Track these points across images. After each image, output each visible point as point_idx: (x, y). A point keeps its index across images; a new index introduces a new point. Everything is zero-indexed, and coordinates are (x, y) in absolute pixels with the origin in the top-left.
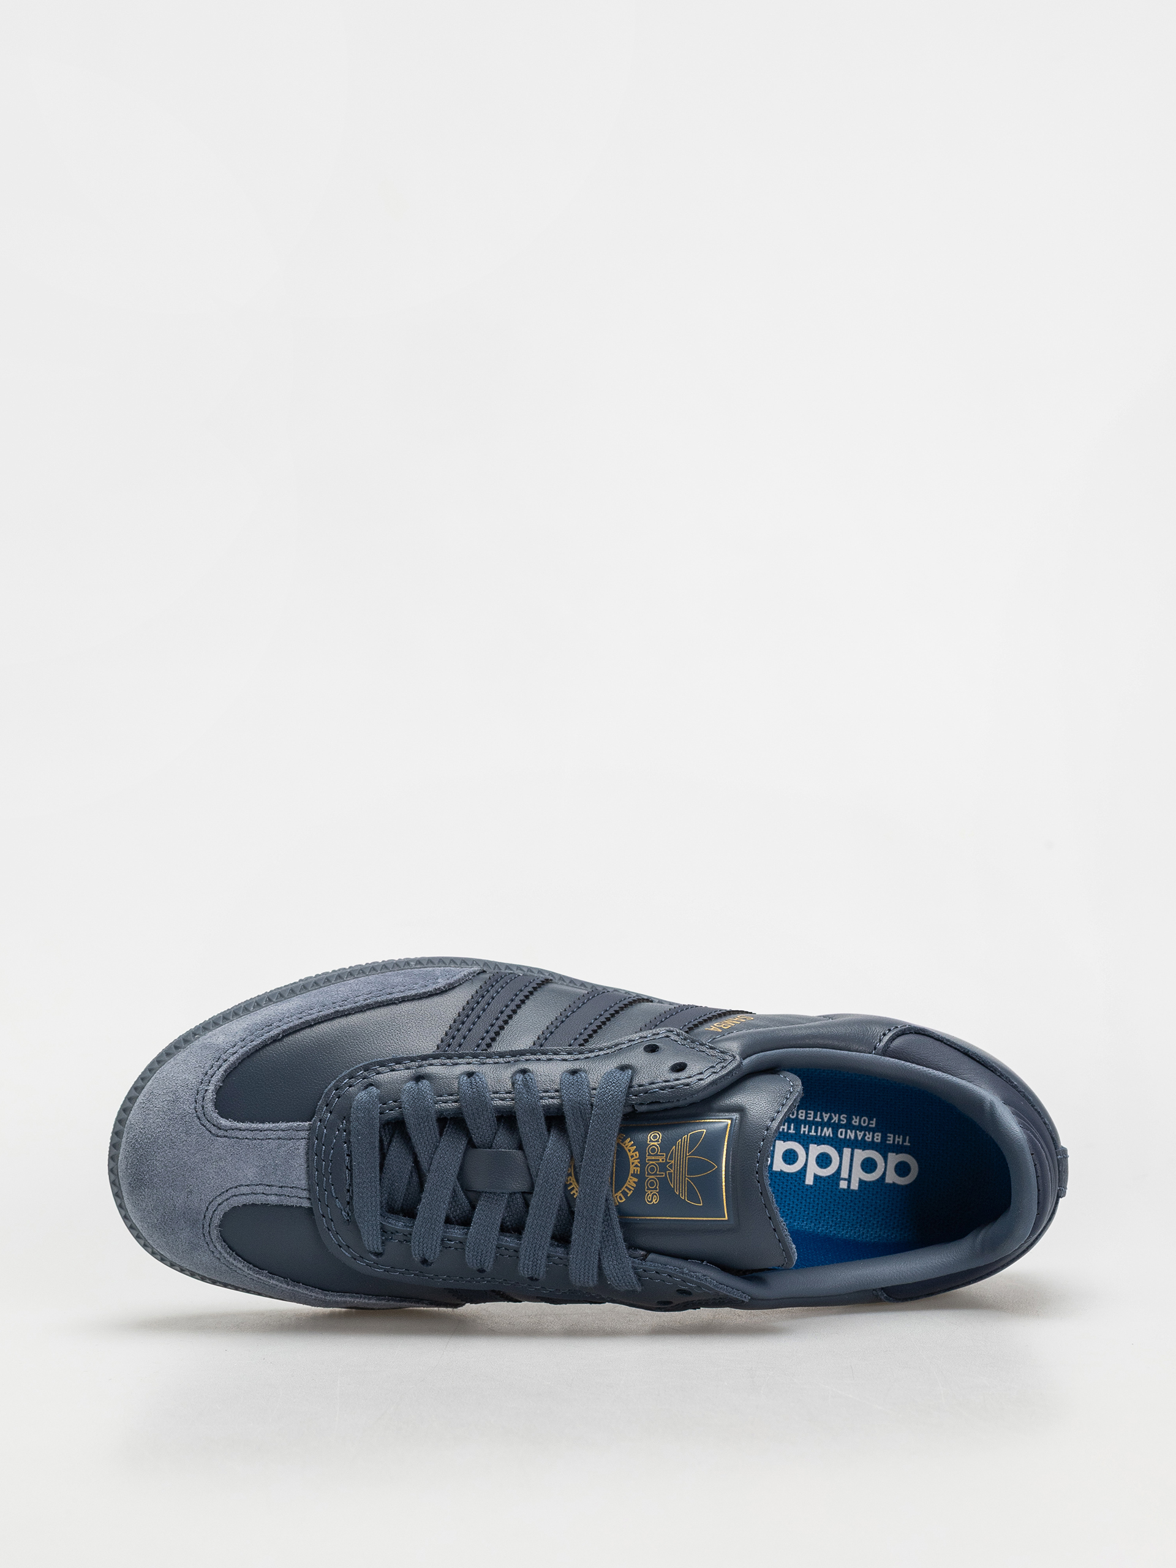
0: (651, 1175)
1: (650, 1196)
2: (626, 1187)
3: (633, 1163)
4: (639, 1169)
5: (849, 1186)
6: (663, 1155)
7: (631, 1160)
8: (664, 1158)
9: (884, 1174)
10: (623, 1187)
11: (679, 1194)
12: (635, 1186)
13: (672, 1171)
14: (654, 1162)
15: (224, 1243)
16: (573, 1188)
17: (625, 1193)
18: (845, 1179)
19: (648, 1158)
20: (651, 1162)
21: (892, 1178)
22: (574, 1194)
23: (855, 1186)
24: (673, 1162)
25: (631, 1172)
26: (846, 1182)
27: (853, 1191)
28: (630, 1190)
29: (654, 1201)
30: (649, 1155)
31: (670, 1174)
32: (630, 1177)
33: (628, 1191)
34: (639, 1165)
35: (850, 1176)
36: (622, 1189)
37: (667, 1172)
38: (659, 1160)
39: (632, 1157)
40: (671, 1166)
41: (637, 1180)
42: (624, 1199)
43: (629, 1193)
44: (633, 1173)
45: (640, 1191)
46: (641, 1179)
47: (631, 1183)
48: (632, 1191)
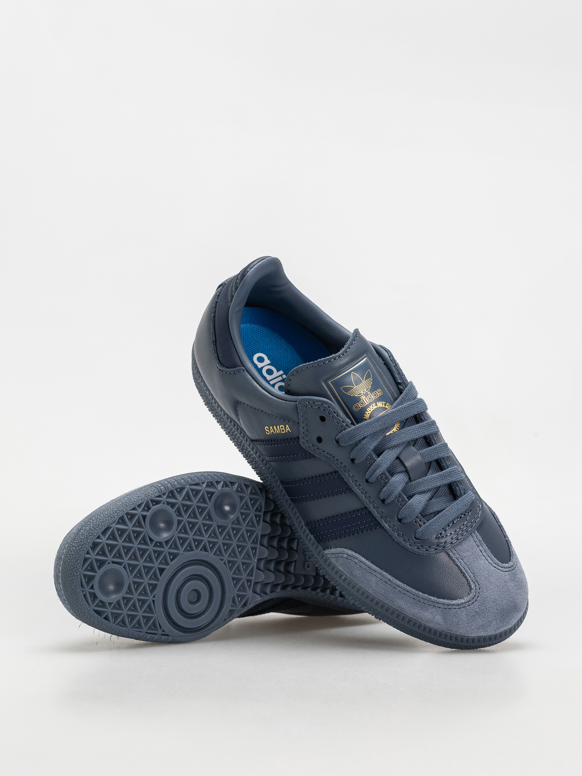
0: (372, 398)
1: (379, 393)
2: (383, 405)
4: (373, 404)
5: (283, 374)
6: (362, 397)
7: (372, 410)
9: (268, 365)
11: (371, 382)
12: (380, 402)
13: (365, 390)
14: (367, 400)
15: (511, 559)
16: (397, 427)
17: (385, 405)
18: (282, 377)
20: (368, 401)
21: (267, 361)
22: (399, 426)
23: (281, 372)
24: (361, 392)
25: (376, 407)
26: (283, 376)
27: (284, 372)
28: (383, 403)
29: (380, 391)
30: (365, 404)
31: (367, 390)
32: (378, 406)
33: (384, 404)
34: (372, 405)
35: (279, 376)
36: (384, 406)
37: (367, 392)
38: (365, 398)
39: (370, 411)
40: (364, 392)
41: (377, 402)
42: (387, 404)
43: (384, 403)
44: (376, 406)
45: (381, 399)
46: (376, 401)
47: (380, 404)
48: (383, 402)
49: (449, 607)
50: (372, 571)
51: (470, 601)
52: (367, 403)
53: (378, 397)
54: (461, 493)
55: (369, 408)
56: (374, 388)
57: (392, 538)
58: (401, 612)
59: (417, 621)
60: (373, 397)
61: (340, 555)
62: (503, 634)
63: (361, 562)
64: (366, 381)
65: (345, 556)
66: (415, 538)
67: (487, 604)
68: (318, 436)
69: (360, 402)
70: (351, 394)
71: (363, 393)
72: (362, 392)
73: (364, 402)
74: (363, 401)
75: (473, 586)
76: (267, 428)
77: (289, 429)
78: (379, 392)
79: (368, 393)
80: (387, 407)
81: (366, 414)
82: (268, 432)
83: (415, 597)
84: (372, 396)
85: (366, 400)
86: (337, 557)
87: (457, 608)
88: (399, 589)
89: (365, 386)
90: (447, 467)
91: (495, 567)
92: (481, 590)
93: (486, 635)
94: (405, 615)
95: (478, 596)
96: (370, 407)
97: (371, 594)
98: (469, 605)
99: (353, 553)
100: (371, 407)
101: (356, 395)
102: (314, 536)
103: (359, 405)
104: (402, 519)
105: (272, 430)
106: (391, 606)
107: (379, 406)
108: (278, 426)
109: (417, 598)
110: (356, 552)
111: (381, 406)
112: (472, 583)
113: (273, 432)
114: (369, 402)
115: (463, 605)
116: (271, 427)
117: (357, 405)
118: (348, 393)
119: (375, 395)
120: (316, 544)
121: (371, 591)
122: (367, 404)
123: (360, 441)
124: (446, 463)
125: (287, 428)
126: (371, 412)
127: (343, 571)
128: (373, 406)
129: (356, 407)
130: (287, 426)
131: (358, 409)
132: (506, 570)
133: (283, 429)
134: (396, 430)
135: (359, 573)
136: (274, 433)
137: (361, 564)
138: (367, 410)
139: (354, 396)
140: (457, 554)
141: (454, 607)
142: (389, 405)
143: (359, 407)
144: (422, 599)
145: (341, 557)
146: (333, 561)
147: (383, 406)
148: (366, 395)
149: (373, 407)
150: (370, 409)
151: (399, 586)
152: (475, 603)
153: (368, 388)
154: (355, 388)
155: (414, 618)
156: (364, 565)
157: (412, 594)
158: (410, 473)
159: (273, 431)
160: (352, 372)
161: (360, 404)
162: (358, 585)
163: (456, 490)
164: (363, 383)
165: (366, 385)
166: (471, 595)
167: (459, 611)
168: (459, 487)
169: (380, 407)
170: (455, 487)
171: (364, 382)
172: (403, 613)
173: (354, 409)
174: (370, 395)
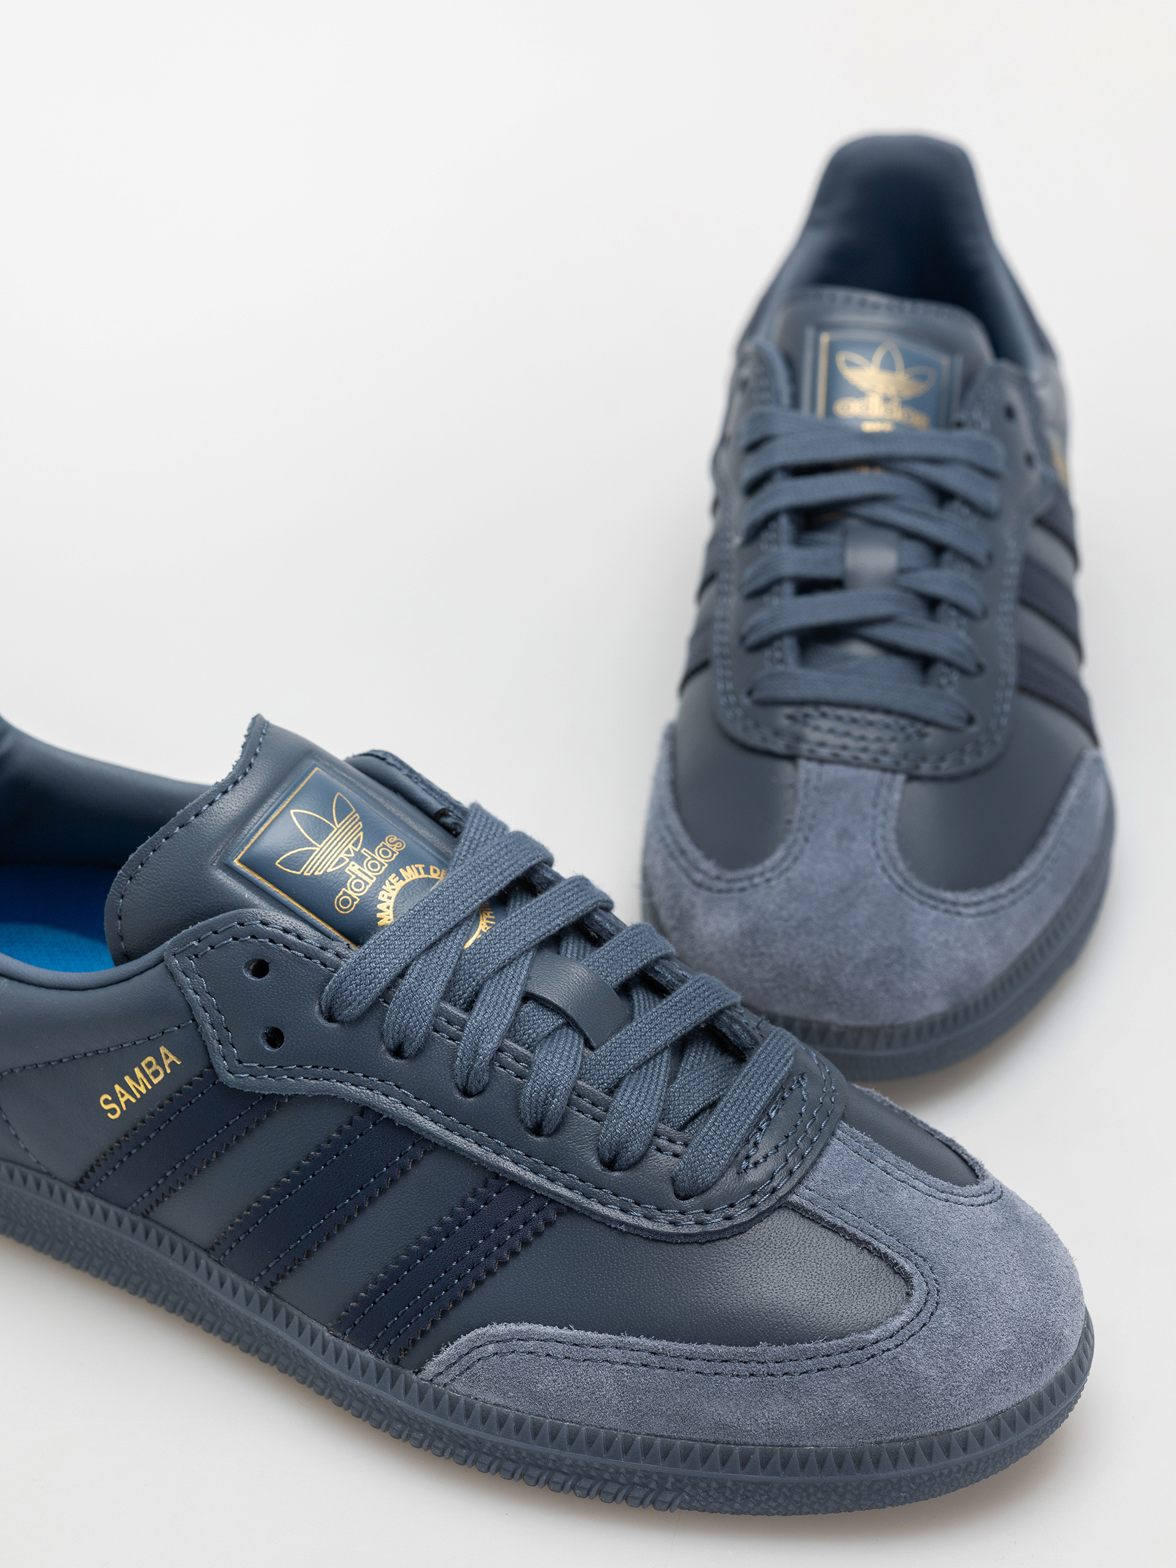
0: (380, 862)
1: (396, 845)
2: (419, 873)
3: (394, 890)
4: (390, 878)
6: (349, 870)
7: (394, 894)
8: (350, 867)
10: (423, 878)
11: (358, 822)
12: (408, 868)
13: (350, 846)
14: (366, 872)
15: (980, 1177)
17: (427, 871)
19: (371, 882)
20: (370, 874)
24: (341, 856)
25: (402, 883)
28: (418, 869)
29: (395, 839)
30: (366, 883)
31: (355, 844)
32: (407, 881)
33: (421, 869)
34: (387, 882)
36: (426, 876)
37: (357, 850)
38: (359, 869)
39: (390, 898)
40: (348, 852)
41: (401, 870)
42: (432, 868)
43: (420, 867)
44: (401, 881)
45: (406, 858)
46: (395, 868)
47: (411, 874)
48: (416, 866)
49: (871, 1350)
50: (592, 1353)
51: (921, 1311)
52: (372, 878)
53: (395, 855)
54: (752, 1037)
55: (382, 893)
56: (373, 836)
57: (610, 1226)
58: (728, 1443)
59: (790, 1446)
60: (383, 861)
61: (475, 1355)
62: (1057, 1388)
63: (545, 1341)
64: (344, 824)
65: (491, 1348)
66: (677, 1196)
67: (974, 1303)
68: (267, 1028)
69: (351, 884)
70: (314, 871)
71: (349, 855)
72: (343, 855)
73: (361, 879)
74: (357, 877)
75: (908, 1267)
76: (106, 1102)
77: (172, 1058)
78: (394, 844)
79: (362, 851)
80: (433, 876)
81: (381, 911)
82: (113, 1111)
83: (754, 1367)
84: (378, 857)
85: (364, 873)
86: (468, 1368)
87: (892, 1345)
88: (692, 1366)
89: (344, 836)
90: (679, 981)
91: (947, 1201)
92: (938, 1269)
93: (1009, 1404)
94: (746, 1444)
95: (938, 1291)
96: (384, 887)
97: (616, 1430)
98: (925, 1325)
99: (513, 1327)
100: (387, 887)
101: (329, 867)
102: (372, 1350)
103: (350, 892)
104: (615, 1156)
105: (123, 1095)
106: (690, 1439)
107: (411, 879)
108: (137, 1070)
109: (759, 1366)
110: (516, 1321)
111: (416, 876)
112: (902, 1261)
113: (128, 1100)
114: (376, 876)
115: (903, 1330)
116: (117, 1088)
117: (345, 894)
118: (303, 872)
119: (385, 853)
120: (387, 1369)
121: (614, 1421)
122: (373, 881)
123: (393, 984)
124: (671, 973)
125: (163, 1056)
126: (393, 900)
127: (502, 1402)
128: (392, 884)
129: (345, 902)
130: (163, 1050)
131: (353, 903)
132: (981, 1200)
133: (155, 1067)
134: (488, 928)
135: (555, 1381)
136: (134, 1100)
137: (550, 1347)
138: (380, 898)
139: (325, 872)
140: (821, 1200)
141: (882, 1345)
142: (438, 870)
143: (354, 900)
144: (776, 1365)
145: (481, 1362)
146: (460, 1387)
147: (421, 877)
148: (359, 859)
149: (393, 887)
150: (386, 895)
151: (690, 1359)
152: (939, 1312)
153: (355, 839)
154: (318, 849)
155: (776, 1441)
156: (560, 1347)
157: (742, 1364)
158: (580, 1025)
159: (127, 1096)
160: (292, 811)
161: (352, 889)
162: (564, 1421)
163: (736, 1035)
164: (336, 829)
165: (346, 834)
166: (918, 1295)
167: (902, 1354)
168: (740, 1023)
169: (413, 881)
170: (730, 1028)
171: (338, 826)
172: (735, 1444)
173: (341, 910)
174: (369, 858)
